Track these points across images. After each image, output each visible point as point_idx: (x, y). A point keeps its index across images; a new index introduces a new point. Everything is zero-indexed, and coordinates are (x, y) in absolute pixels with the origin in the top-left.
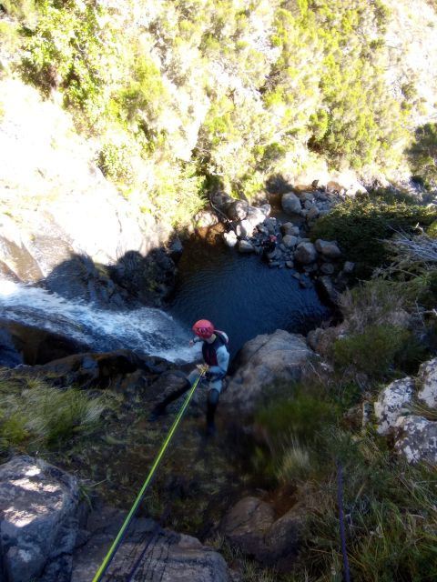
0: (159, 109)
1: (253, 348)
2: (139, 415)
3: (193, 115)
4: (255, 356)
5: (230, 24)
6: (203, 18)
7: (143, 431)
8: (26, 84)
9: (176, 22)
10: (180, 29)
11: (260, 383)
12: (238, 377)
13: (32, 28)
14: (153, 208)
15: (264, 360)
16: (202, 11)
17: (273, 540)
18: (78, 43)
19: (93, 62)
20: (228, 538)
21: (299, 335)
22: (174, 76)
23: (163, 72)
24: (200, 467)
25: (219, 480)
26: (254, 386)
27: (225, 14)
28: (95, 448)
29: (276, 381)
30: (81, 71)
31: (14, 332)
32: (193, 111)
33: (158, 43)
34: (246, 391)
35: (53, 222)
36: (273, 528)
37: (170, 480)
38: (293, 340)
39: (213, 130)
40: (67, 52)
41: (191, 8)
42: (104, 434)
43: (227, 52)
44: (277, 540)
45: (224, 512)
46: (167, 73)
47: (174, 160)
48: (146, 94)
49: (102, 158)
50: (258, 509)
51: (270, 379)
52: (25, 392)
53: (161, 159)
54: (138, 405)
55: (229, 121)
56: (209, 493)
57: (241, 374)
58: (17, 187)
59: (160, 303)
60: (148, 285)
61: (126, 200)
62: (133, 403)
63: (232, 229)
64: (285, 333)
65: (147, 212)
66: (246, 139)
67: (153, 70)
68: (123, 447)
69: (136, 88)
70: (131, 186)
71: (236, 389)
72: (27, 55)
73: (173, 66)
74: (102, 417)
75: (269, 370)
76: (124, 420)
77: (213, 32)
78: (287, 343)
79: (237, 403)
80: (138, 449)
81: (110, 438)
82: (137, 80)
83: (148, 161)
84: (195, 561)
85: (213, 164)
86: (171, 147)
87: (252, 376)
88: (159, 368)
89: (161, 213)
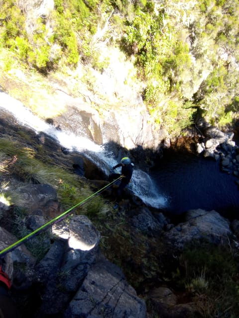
0: (183, 70)
1: (194, 215)
2: (122, 221)
3: (200, 75)
4: (193, 220)
5: (234, 29)
6: (220, 24)
7: (122, 230)
8: (121, 51)
9: (205, 24)
10: (206, 28)
11: (191, 236)
12: (179, 227)
13: (130, 21)
14: (162, 121)
15: (198, 224)
16: (220, 20)
17: (173, 312)
18: (151, 32)
19: (155, 43)
20: (151, 299)
21: (227, 219)
22: (196, 53)
23: (190, 50)
24: (145, 261)
25: (152, 273)
26: (187, 237)
27: (233, 23)
28: (101, 226)
29: (202, 240)
30: (148, 47)
31: (85, 162)
32: (201, 73)
33: (192, 35)
34: (181, 237)
35: (114, 118)
36: (175, 307)
37: (129, 259)
38: (222, 220)
39: (210, 84)
40: (144, 36)
41: (214, 18)
42: (106, 222)
43: (230, 43)
44: (175, 313)
45: (151, 288)
46: (192, 51)
47: (181, 97)
48: (178, 62)
49: (145, 92)
50: (170, 295)
51: (198, 237)
52: (82, 189)
53: (174, 96)
54: (123, 216)
55: (222, 80)
56: (145, 275)
57: (181, 226)
58: (105, 99)
59: (148, 170)
60: (146, 160)
61: (150, 114)
62: (122, 214)
63: (203, 142)
64: (218, 215)
65: (158, 123)
66: (229, 92)
67: (186, 49)
68: (112, 232)
69: (173, 58)
70: (155, 108)
71: (175, 233)
72: (125, 35)
73: (197, 48)
74: (107, 214)
75: (199, 231)
76: (115, 220)
77: (224, 32)
78: (217, 221)
79: (174, 241)
80: (118, 237)
81: (108, 225)
82: (175, 54)
83: (167, 96)
84: (135, 298)
85: (204, 103)
86: (182, 91)
87: (188, 230)
88: (138, 203)
89: (165, 124)
